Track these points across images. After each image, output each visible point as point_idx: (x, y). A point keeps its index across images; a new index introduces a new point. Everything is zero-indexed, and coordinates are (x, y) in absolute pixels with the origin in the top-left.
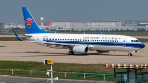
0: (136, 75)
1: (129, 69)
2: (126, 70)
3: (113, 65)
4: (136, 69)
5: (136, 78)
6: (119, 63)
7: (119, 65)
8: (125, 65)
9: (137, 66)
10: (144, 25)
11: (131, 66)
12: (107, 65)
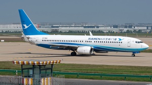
0: (40, 70)
1: (34, 65)
2: (32, 67)
3: (20, 62)
4: (40, 65)
5: (40, 73)
6: (25, 60)
7: (25, 62)
8: (30, 62)
9: (41, 63)
10: (58, 27)
11: (36, 62)
12: (15, 62)
